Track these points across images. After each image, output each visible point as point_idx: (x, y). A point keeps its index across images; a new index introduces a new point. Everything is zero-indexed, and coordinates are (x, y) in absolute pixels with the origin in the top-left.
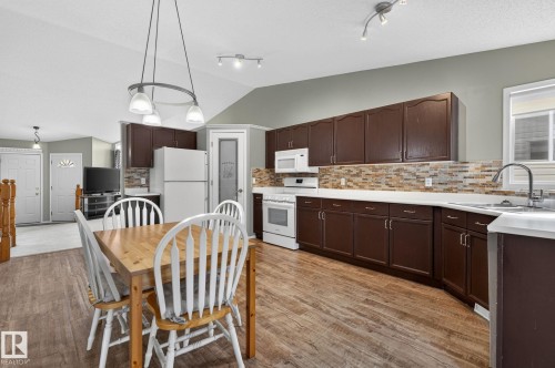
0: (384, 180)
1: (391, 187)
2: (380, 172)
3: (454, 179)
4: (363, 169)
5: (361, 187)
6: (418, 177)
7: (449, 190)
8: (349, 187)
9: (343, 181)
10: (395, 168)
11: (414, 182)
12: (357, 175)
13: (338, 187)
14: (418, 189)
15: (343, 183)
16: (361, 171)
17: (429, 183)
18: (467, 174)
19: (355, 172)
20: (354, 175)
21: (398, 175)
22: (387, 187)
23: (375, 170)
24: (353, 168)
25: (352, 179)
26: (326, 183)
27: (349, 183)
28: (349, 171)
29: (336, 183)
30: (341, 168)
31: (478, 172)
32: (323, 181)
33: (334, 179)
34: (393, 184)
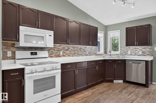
0: (77, 52)
1: (79, 55)
3: (91, 51)
4: (70, 47)
5: (69, 56)
6: (85, 51)
7: (90, 55)
8: (64, 56)
9: (61, 53)
10: (79, 48)
11: (84, 53)
12: (67, 50)
13: (59, 56)
14: (85, 55)
15: (61, 54)
16: (69, 48)
18: (93, 50)
19: (67, 48)
21: (80, 50)
23: (73, 48)
25: (65, 52)
26: (51, 54)
27: (64, 54)
28: (64, 48)
29: (57, 54)
30: (60, 46)
31: (94, 50)
32: (50, 53)
33: (57, 52)
34: (79, 53)
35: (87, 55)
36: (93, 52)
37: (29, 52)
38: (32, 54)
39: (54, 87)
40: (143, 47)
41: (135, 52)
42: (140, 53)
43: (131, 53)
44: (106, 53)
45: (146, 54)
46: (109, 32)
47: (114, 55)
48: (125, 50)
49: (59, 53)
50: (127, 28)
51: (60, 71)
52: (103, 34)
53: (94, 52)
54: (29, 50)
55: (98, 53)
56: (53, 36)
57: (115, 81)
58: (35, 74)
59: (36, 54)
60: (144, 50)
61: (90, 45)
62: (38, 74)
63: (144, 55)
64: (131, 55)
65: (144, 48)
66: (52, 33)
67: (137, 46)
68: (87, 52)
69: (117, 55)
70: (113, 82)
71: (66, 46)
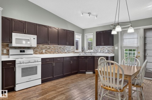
0: (57, 50)
1: (58, 53)
2: (56, 48)
3: (69, 50)
4: (51, 46)
5: (50, 53)
7: (69, 53)
8: (46, 53)
9: (44, 51)
10: (59, 47)
11: (63, 51)
12: (49, 49)
13: (42, 53)
14: (64, 53)
18: (71, 49)
19: (48, 47)
20: (48, 49)
21: (60, 49)
23: (54, 47)
25: (47, 50)
26: (36, 52)
27: (46, 52)
28: (46, 47)
29: (41, 52)
30: (43, 46)
32: (35, 51)
33: (40, 50)
34: (59, 51)
35: (66, 53)
36: (71, 50)
37: (19, 50)
38: (21, 51)
39: (36, 74)
40: (108, 46)
41: (103, 50)
42: (106, 51)
43: (100, 51)
44: (83, 51)
45: (110, 52)
46: (85, 34)
47: (88, 53)
48: (96, 49)
49: (42, 51)
50: (96, 32)
51: (40, 63)
52: (81, 36)
53: (73, 50)
54: (19, 49)
55: (76, 51)
56: (36, 39)
57: (87, 73)
58: (22, 64)
59: (24, 51)
60: (109, 49)
61: (67, 45)
62: (24, 64)
63: (109, 53)
64: (100, 52)
65: (109, 48)
66: (35, 37)
67: (103, 46)
68: (66, 50)
69: (91, 52)
70: (85, 73)
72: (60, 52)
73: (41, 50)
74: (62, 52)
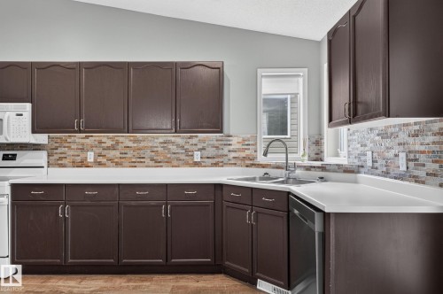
0: (148, 153)
1: (157, 163)
2: (142, 144)
3: (221, 152)
4: (121, 139)
5: (118, 164)
6: (187, 150)
7: (216, 165)
8: (100, 164)
10: (161, 140)
11: (183, 157)
12: (113, 148)
13: (83, 164)
14: (187, 164)
15: (91, 157)
16: (118, 143)
17: (197, 157)
18: (231, 148)
19: (109, 143)
20: (108, 148)
21: (165, 147)
22: (152, 163)
24: (106, 139)
25: (104, 153)
26: (61, 159)
27: (100, 159)
28: (100, 142)
29: (79, 159)
30: (87, 137)
31: (240, 146)
32: (56, 157)
33: (76, 153)
34: (159, 159)
35: (196, 164)
36: (233, 155)
38: (6, 158)
41: (386, 154)
49: (82, 156)
53: (242, 154)
59: (14, 157)
64: (374, 168)
68: (198, 153)
71: (108, 138)
72: (169, 163)
73: (79, 152)
74: (175, 163)
